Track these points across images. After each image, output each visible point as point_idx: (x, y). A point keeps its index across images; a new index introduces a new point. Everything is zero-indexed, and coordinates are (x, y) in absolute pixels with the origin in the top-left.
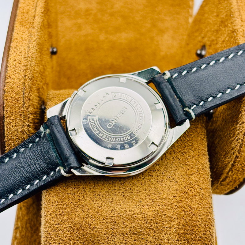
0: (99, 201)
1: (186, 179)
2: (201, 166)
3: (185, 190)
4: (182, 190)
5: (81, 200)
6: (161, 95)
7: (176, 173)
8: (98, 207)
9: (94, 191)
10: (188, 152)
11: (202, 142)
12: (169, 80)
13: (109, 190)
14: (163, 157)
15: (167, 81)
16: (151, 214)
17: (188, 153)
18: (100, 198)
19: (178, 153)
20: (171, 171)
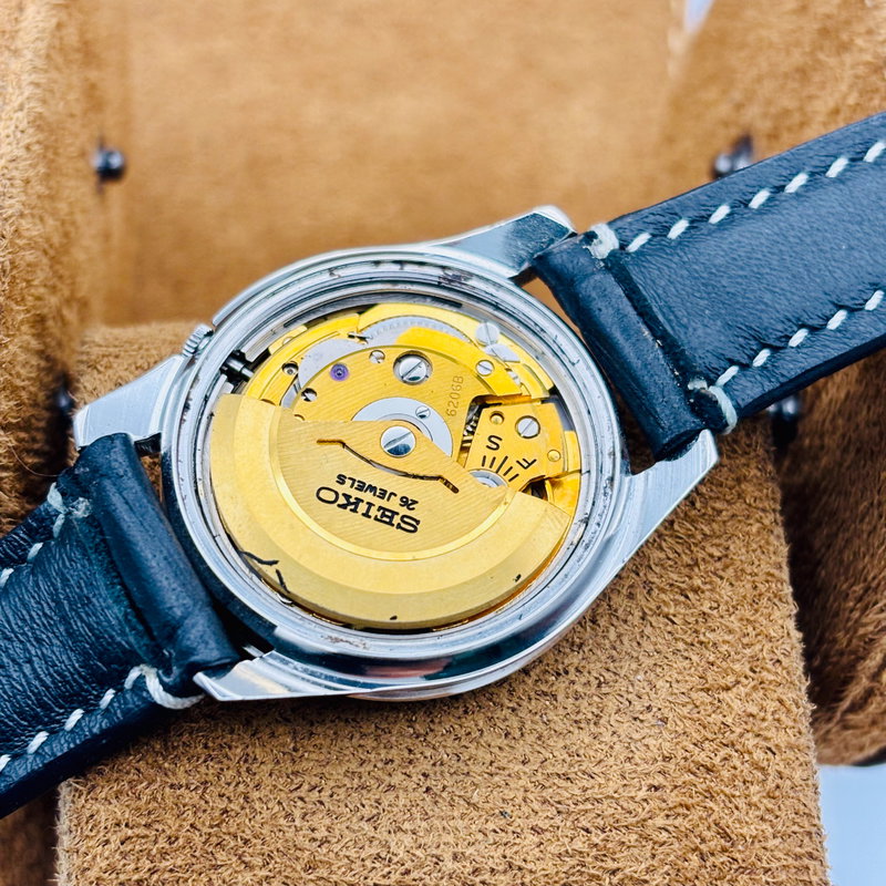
0: (315, 818)
1: (701, 708)
2: (768, 646)
3: (702, 757)
4: (686, 759)
5: (233, 814)
6: (582, 331)
7: (660, 683)
8: (315, 844)
9: (293, 773)
10: (708, 587)
11: (768, 543)
12: (616, 265)
13: (362, 763)
14: (600, 611)
15: (606, 267)
16: (551, 870)
17: (707, 593)
18: (321, 803)
19: (662, 590)
20: (636, 672)
